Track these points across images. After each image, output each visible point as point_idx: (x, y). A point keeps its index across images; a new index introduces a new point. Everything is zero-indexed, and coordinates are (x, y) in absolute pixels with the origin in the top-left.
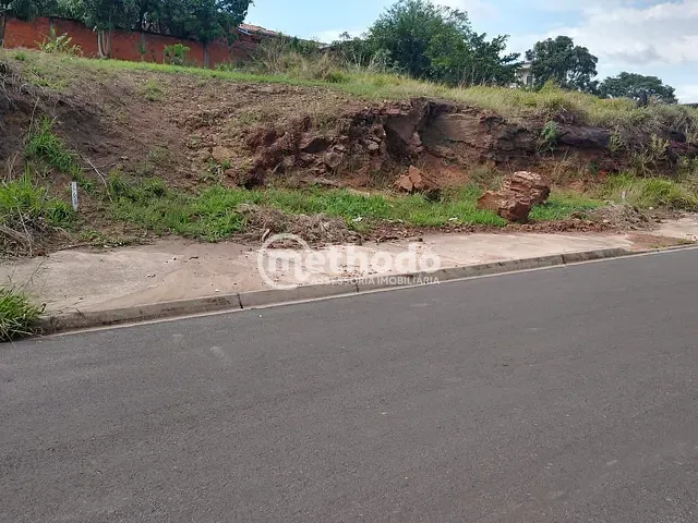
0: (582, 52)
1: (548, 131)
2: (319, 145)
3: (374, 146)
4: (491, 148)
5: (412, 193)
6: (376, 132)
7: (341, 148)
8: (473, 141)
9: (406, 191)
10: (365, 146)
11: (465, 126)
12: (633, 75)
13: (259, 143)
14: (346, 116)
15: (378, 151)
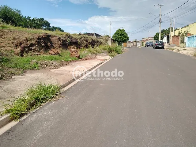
0: (47, 22)
1: (68, 40)
2: (32, 45)
3: (43, 45)
4: (61, 44)
5: (55, 55)
6: (42, 41)
7: (37, 45)
8: (57, 43)
9: (53, 54)
10: (41, 45)
11: (54, 40)
12: (55, 27)
13: (18, 45)
14: (36, 38)
15: (44, 46)
